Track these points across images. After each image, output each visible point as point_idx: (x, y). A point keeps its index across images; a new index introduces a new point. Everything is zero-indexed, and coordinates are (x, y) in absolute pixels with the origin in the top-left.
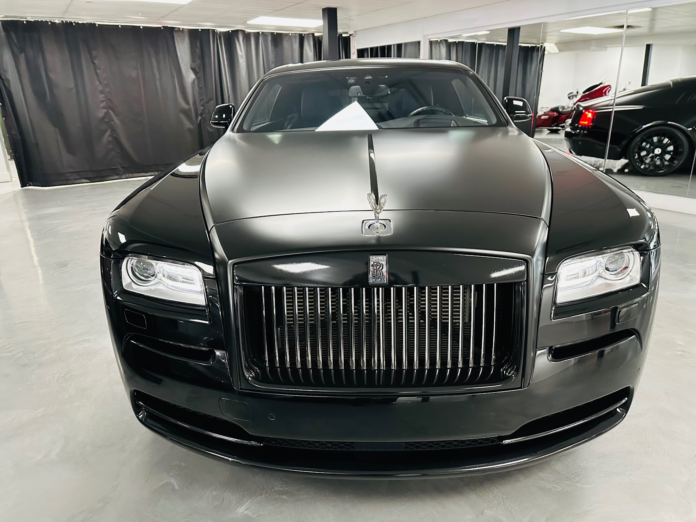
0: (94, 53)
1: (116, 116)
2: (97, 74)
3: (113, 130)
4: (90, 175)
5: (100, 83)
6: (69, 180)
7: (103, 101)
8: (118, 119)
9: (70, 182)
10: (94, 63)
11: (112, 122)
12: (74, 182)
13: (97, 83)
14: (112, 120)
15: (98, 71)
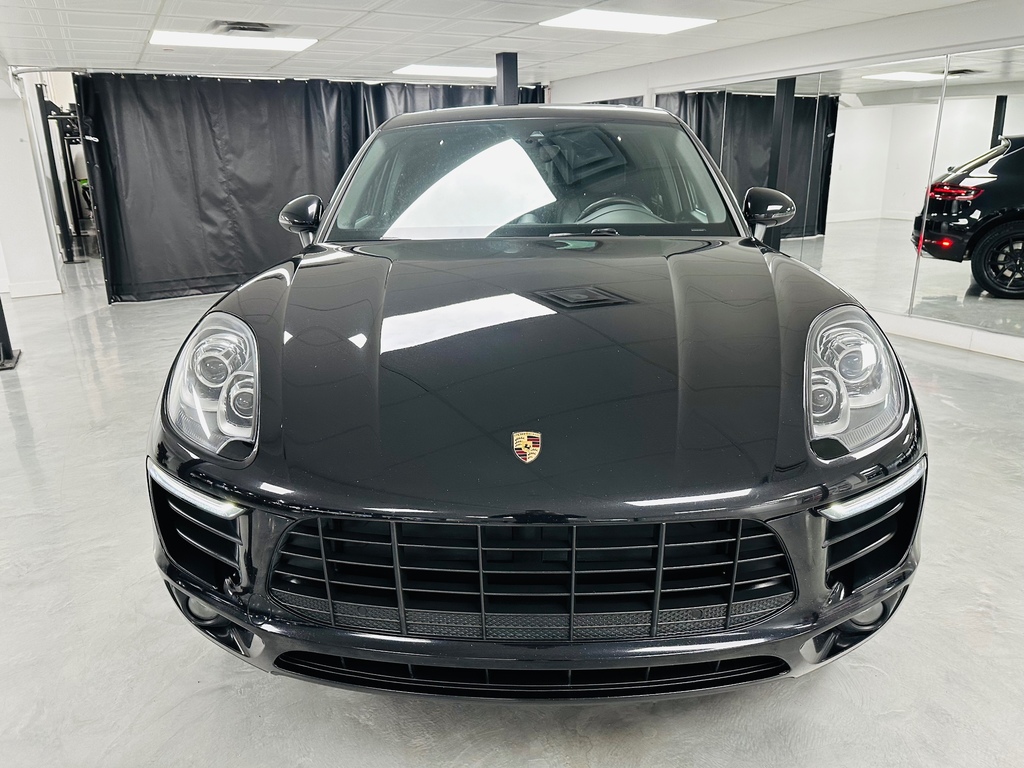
0: (214, 118)
1: (240, 203)
2: (216, 146)
3: (235, 222)
4: (203, 283)
5: (220, 158)
6: (175, 290)
7: (223, 183)
8: (242, 208)
9: (175, 294)
10: (213, 131)
11: (234, 212)
12: (181, 293)
13: (217, 158)
14: (234, 209)
15: (219, 142)
